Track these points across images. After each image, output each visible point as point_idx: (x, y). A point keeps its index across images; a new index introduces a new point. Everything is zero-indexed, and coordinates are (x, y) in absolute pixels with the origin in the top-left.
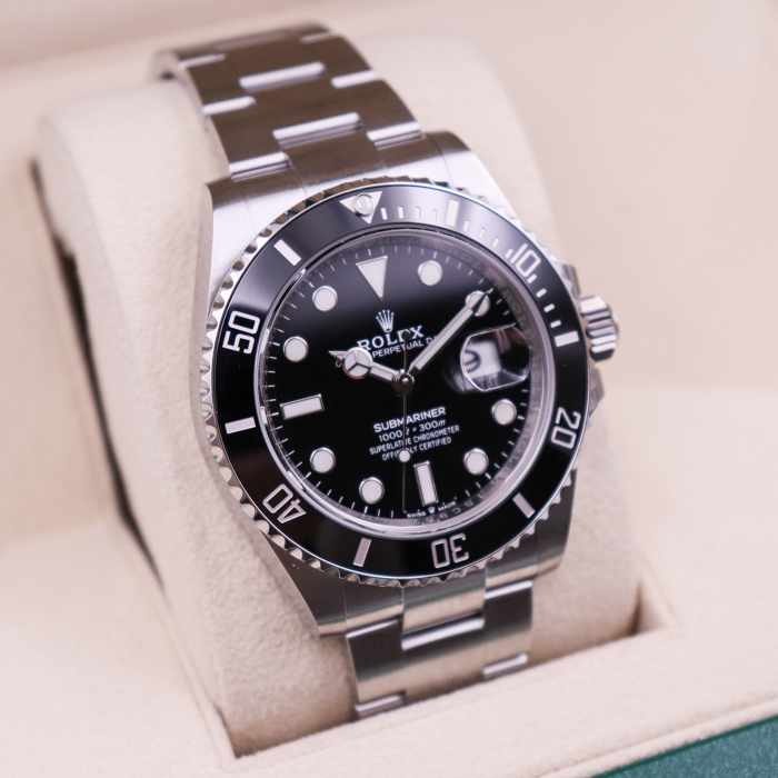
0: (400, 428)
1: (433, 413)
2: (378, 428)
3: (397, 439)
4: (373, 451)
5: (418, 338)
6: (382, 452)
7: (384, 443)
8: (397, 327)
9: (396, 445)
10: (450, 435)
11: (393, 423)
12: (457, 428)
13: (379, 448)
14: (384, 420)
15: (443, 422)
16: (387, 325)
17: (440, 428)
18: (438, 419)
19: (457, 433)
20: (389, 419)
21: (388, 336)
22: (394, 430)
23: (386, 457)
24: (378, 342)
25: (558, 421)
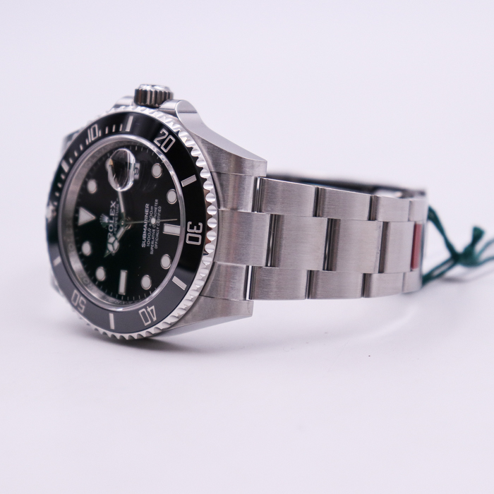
0: (147, 232)
1: (147, 211)
2: (143, 245)
3: (151, 237)
4: (152, 253)
5: (116, 205)
6: (154, 248)
7: (150, 244)
8: (108, 214)
9: (153, 238)
10: (158, 205)
11: (144, 237)
12: (156, 201)
13: (152, 249)
14: (141, 240)
15: (152, 207)
16: (106, 219)
17: (154, 210)
18: (150, 210)
19: (159, 202)
20: (142, 238)
21: (111, 221)
22: (147, 236)
23: (156, 247)
24: (111, 228)
25: (159, 145)
